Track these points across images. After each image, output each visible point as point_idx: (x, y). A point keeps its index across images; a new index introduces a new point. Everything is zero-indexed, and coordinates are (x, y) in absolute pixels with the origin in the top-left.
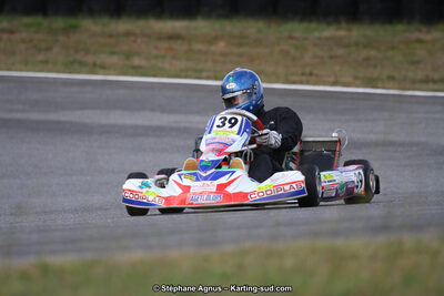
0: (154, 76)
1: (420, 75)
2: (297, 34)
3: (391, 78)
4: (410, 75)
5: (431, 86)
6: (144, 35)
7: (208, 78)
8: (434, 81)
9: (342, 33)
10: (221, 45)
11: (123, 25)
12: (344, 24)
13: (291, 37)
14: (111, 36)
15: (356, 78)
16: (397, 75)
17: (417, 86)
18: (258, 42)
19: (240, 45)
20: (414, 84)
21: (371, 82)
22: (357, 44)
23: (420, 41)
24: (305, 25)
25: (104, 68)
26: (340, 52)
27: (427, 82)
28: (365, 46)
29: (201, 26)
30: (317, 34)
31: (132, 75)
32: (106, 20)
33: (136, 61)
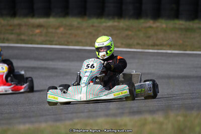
0: (31, 44)
1: (151, 42)
2: (96, 24)
3: (138, 44)
4: (147, 42)
5: (156, 47)
6: (26, 25)
7: (56, 45)
8: (157, 45)
9: (116, 24)
10: (61, 30)
11: (16, 21)
12: (116, 20)
13: (93, 26)
14: (11, 26)
15: (122, 44)
16: (140, 42)
17: (150, 47)
18: (78, 28)
19: (70, 29)
20: (148, 47)
21: (129, 46)
22: (123, 29)
23: (150, 27)
24: (99, 20)
25: (8, 40)
26: (115, 32)
27: (154, 46)
28: (126, 30)
29: (52, 21)
30: (104, 24)
31: (21, 43)
32: (9, 18)
33: (23, 37)
